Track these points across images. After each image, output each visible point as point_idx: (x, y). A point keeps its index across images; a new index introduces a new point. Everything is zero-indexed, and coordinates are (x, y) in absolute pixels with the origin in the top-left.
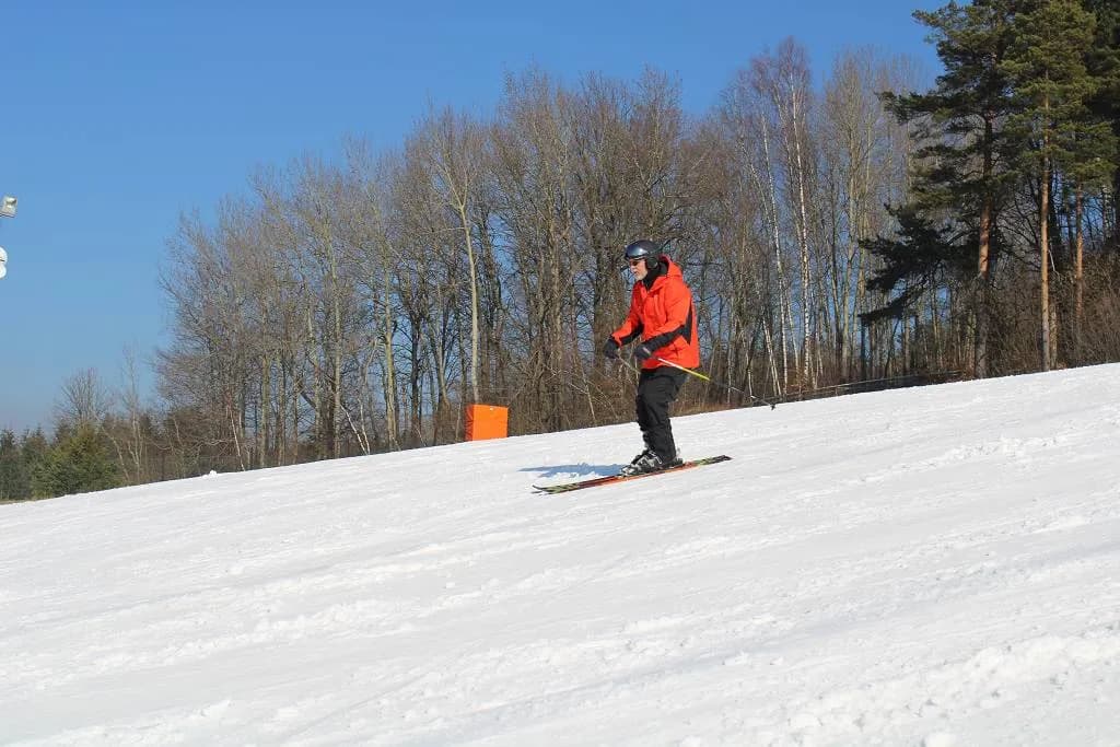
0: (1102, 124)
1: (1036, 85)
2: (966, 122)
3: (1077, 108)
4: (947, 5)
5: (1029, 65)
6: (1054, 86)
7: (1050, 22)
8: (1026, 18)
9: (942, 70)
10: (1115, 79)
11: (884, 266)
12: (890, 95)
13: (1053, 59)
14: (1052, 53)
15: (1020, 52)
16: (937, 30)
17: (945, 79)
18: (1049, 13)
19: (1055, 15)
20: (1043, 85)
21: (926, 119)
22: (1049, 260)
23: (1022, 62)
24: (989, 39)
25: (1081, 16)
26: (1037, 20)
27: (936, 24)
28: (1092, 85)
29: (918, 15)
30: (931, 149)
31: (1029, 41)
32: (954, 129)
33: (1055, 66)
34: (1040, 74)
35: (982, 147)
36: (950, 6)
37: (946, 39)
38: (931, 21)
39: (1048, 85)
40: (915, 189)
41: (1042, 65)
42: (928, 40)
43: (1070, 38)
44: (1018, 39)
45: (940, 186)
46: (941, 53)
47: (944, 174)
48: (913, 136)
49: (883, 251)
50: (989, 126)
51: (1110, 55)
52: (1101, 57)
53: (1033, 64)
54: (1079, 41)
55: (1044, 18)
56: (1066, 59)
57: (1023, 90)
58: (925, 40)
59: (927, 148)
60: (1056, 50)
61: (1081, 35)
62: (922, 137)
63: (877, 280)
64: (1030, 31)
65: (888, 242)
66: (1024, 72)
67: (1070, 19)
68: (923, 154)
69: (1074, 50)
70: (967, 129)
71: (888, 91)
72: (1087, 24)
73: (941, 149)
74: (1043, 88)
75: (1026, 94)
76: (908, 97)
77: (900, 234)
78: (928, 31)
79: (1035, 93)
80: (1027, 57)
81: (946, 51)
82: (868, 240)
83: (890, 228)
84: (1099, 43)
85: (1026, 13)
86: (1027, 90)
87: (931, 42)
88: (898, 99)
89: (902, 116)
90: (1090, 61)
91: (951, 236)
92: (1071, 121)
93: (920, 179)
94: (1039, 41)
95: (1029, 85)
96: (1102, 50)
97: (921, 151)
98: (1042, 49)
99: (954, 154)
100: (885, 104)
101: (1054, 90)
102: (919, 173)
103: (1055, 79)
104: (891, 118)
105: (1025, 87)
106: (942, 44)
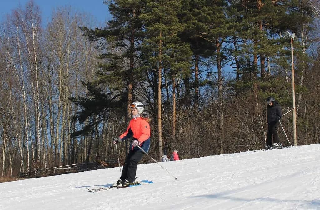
0: (186, 45)
1: (157, 26)
2: (122, 43)
3: (175, 37)
5: (153, 17)
6: (165, 27)
9: (111, 18)
10: (192, 25)
11: (80, 110)
12: (85, 28)
13: (164, 14)
14: (163, 12)
15: (149, 10)
17: (111, 22)
21: (103, 40)
22: (162, 108)
23: (149, 15)
24: (134, 4)
28: (181, 28)
30: (106, 54)
31: (153, 5)
32: (117, 45)
33: (165, 17)
34: (157, 21)
35: (130, 54)
37: (113, 3)
39: (161, 26)
40: (98, 73)
41: (159, 17)
43: (171, 5)
44: (148, 4)
45: (108, 72)
46: (110, 10)
47: (114, 67)
48: (97, 48)
49: (80, 103)
50: (132, 45)
51: (189, 14)
52: (185, 14)
53: (155, 16)
54: (176, 7)
56: (170, 14)
57: (151, 28)
58: (104, 3)
59: (103, 54)
60: (165, 10)
61: (177, 4)
62: (102, 49)
63: (77, 117)
65: (83, 99)
66: (151, 20)
68: (102, 57)
69: (173, 11)
70: (122, 46)
71: (85, 26)
73: (110, 54)
74: (160, 28)
75: (152, 30)
76: (94, 29)
77: (88, 95)
79: (156, 30)
80: (152, 13)
81: (113, 9)
82: (73, 98)
83: (83, 93)
84: (184, 8)
86: (153, 28)
87: (107, 4)
88: (90, 31)
89: (91, 39)
90: (180, 16)
91: (112, 96)
92: (172, 43)
93: (101, 69)
94: (158, 5)
95: (153, 26)
96: (185, 11)
97: (100, 56)
98: (159, 9)
99: (116, 57)
100: (83, 32)
101: (165, 29)
102: (100, 66)
103: (165, 24)
104: (86, 39)
105: (151, 27)
106: (112, 5)
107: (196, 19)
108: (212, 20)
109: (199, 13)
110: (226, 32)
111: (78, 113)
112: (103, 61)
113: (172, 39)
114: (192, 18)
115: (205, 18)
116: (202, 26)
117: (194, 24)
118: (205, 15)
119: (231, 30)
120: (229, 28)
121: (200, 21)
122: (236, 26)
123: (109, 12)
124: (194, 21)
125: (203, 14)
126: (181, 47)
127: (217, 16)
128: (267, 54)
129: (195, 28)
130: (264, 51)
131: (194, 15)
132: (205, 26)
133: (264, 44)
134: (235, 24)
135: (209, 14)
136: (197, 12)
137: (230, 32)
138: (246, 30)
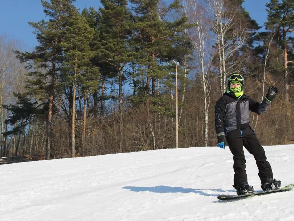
0: (95, 68)
1: (73, 52)
2: (46, 64)
3: (87, 62)
4: (41, 21)
5: (71, 45)
6: (80, 53)
7: (79, 30)
8: (70, 28)
9: (38, 44)
10: (100, 52)
11: (12, 115)
12: (18, 52)
13: (79, 43)
15: (68, 40)
16: (37, 29)
17: (38, 48)
18: (78, 27)
19: (80, 28)
20: (76, 52)
21: (32, 62)
22: (75, 115)
23: (68, 43)
24: (56, 34)
25: (89, 29)
26: (74, 29)
27: (37, 27)
28: (92, 54)
29: (31, 23)
30: (33, 73)
31: (71, 36)
32: (42, 66)
33: (80, 46)
34: (74, 48)
35: (52, 73)
36: (42, 21)
37: (40, 33)
38: (35, 26)
39: (77, 52)
40: (26, 87)
41: (75, 45)
42: (34, 33)
43: (85, 37)
44: (67, 35)
45: (34, 87)
46: (38, 38)
47: (38, 82)
48: (26, 67)
49: (12, 110)
50: (54, 65)
51: (99, 44)
52: (96, 44)
53: (72, 44)
54: (89, 38)
55: (76, 28)
56: (84, 43)
57: (69, 54)
58: (33, 33)
59: (31, 72)
60: (81, 40)
61: (89, 36)
62: (30, 68)
63: (9, 120)
64: (71, 33)
65: (14, 106)
66: (69, 47)
67: (85, 30)
68: (30, 74)
69: (87, 41)
70: (46, 66)
71: (18, 50)
72: (91, 32)
73: (36, 73)
74: (76, 54)
75: (70, 55)
76: (25, 53)
77: (18, 103)
78: (34, 29)
79: (73, 55)
80: (70, 42)
81: (39, 37)
82: (6, 105)
83: (14, 102)
84: (95, 39)
85: (70, 26)
86: (70, 53)
87: (35, 33)
88: (21, 54)
89: (22, 60)
90: (92, 45)
91: (37, 105)
92: (85, 66)
93: (29, 83)
94: (75, 36)
95: (71, 52)
96: (96, 42)
97: (29, 73)
98: (75, 39)
99: (41, 75)
100: (16, 55)
101: (79, 54)
102: (28, 81)
103: (80, 51)
104: (18, 60)
105: (69, 52)
106: (39, 35)
107: (104, 48)
108: (116, 50)
109: (106, 44)
110: (127, 59)
111: (9, 117)
112: (31, 78)
113: (85, 63)
114: (101, 47)
115: (111, 47)
116: (109, 54)
117: (102, 52)
118: (111, 45)
119: (131, 58)
120: (129, 56)
121: (107, 49)
122: (134, 55)
123: (37, 40)
124: (102, 50)
125: (109, 44)
126: (92, 69)
127: (120, 47)
128: (157, 77)
129: (103, 55)
130: (155, 75)
131: (102, 45)
132: (110, 54)
133: (155, 69)
134: (133, 53)
135: (114, 45)
136: (105, 43)
137: (130, 59)
138: (142, 58)
